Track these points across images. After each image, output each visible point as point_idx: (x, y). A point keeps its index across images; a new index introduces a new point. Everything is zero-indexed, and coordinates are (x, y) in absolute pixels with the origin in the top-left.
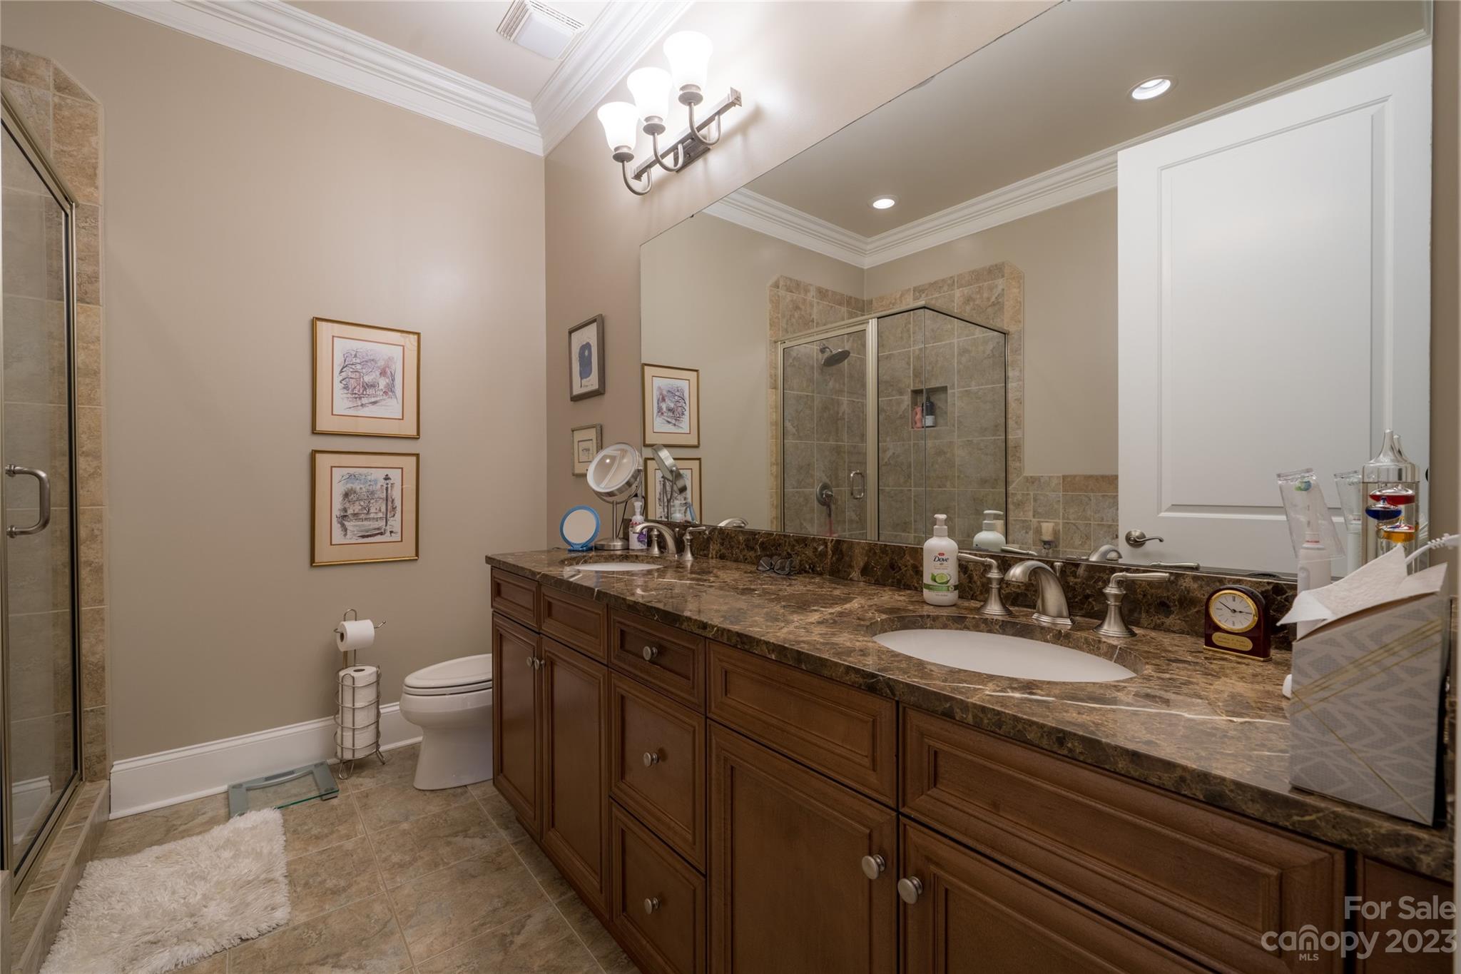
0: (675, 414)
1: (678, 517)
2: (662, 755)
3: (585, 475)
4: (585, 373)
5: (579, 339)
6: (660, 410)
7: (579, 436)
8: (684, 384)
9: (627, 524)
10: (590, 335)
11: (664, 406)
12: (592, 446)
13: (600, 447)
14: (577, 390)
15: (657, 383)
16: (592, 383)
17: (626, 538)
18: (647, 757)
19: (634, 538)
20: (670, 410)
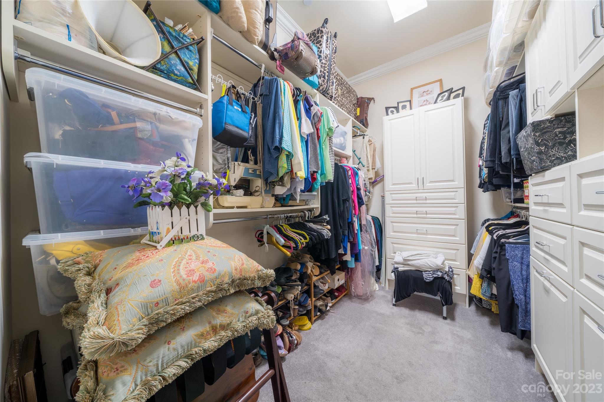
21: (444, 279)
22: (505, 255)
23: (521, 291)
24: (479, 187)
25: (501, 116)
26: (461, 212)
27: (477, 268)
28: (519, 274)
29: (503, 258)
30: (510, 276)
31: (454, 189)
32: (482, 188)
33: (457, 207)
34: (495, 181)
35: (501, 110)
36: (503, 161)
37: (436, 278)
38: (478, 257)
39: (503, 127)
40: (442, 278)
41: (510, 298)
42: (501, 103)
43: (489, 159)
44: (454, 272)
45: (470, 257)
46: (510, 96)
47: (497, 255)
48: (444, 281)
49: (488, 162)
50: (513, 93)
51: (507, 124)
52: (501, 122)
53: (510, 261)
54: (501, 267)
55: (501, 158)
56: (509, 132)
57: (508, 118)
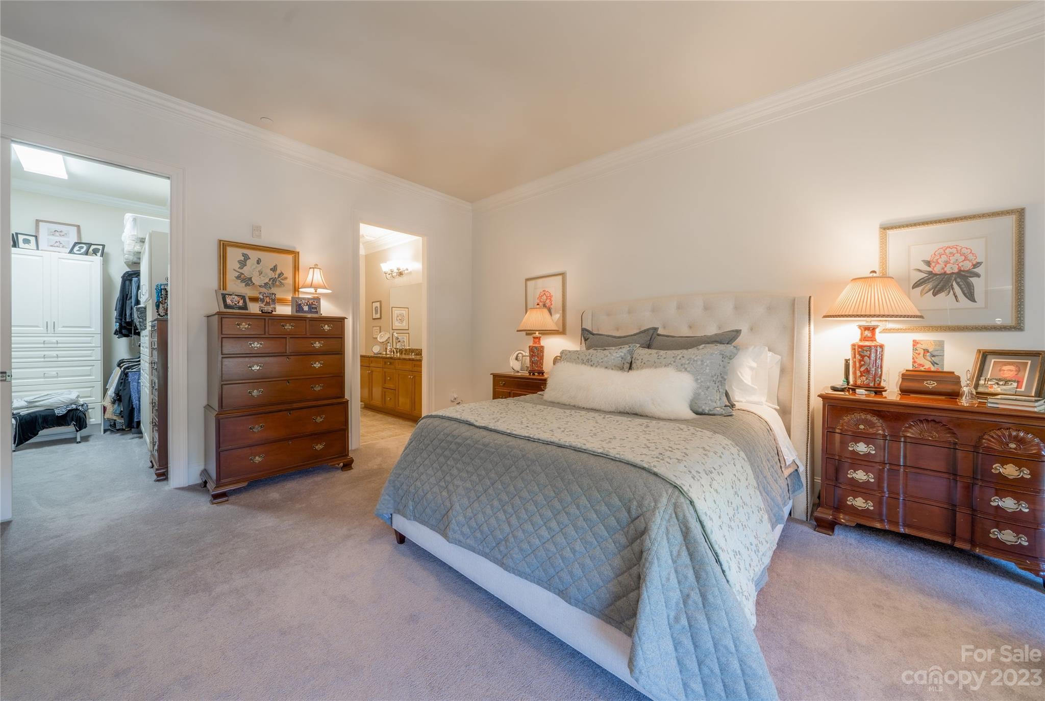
0: (401, 321)
1: (398, 347)
2: (391, 399)
3: (377, 338)
4: (376, 313)
5: (375, 305)
6: (397, 319)
7: (374, 328)
8: (404, 312)
9: (386, 349)
10: (378, 304)
11: (398, 318)
12: (378, 331)
13: (380, 332)
14: (374, 317)
15: (396, 312)
16: (378, 316)
17: (386, 352)
18: (389, 399)
19: (388, 351)
20: (400, 320)
21: (79, 410)
22: (128, 380)
23: (137, 398)
24: (115, 334)
25: (127, 291)
26: (98, 354)
27: (111, 396)
28: (136, 389)
29: (127, 381)
30: (130, 392)
31: (91, 335)
32: (117, 335)
33: (93, 350)
34: (124, 331)
35: (127, 288)
36: (127, 320)
37: (69, 411)
38: (112, 388)
39: (128, 298)
40: (77, 409)
41: (131, 406)
42: (127, 282)
43: (118, 317)
44: (89, 407)
45: (105, 391)
46: (133, 281)
47: (123, 381)
48: (79, 411)
49: (118, 320)
50: (135, 279)
51: (131, 298)
52: (127, 295)
53: (131, 382)
54: (125, 388)
55: (126, 318)
56: (132, 303)
57: (131, 294)
